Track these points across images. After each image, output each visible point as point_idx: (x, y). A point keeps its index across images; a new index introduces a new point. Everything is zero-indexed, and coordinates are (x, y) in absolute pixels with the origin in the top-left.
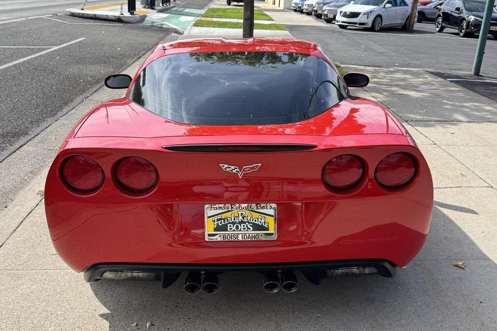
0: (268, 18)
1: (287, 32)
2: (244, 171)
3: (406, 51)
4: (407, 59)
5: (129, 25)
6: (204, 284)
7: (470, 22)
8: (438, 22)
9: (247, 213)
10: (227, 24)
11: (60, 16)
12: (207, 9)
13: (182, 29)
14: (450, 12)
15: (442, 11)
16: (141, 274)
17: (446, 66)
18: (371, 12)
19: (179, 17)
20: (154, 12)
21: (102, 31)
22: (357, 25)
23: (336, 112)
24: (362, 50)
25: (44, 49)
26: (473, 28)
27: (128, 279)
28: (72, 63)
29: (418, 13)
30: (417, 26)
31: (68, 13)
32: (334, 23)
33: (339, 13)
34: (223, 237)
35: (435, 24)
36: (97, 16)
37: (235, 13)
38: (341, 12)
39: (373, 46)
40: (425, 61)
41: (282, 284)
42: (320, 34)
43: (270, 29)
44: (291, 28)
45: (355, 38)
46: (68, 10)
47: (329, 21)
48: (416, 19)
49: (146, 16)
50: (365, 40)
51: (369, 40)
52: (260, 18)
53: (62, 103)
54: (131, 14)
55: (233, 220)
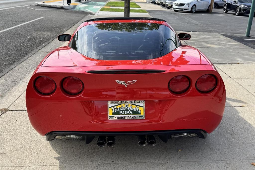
0: (138, 7)
1: (148, 14)
2: (128, 84)
3: (209, 23)
4: (211, 28)
5: (67, 10)
6: (107, 142)
7: (241, 8)
8: (225, 8)
9: (129, 105)
10: (117, 10)
11: (32, 6)
12: (108, 2)
13: (95, 12)
14: (231, 3)
15: (226, 3)
16: (75, 137)
17: (231, 32)
18: (190, 3)
19: (93, 6)
20: (81, 4)
21: (53, 13)
22: (183, 10)
23: (174, 54)
24: (186, 23)
25: (21, 23)
26: (243, 11)
27: (68, 139)
28: (34, 30)
29: (214, 4)
30: (214, 10)
31: (36, 4)
32: (172, 9)
33: (174, 4)
34: (117, 118)
35: (223, 9)
36: (51, 6)
37: (121, 4)
38: (175, 4)
39: (192, 21)
40: (220, 29)
41: (148, 141)
42: (164, 15)
43: (139, 12)
44: (150, 12)
45: (182, 17)
46: (36, 3)
47: (169, 8)
48: (213, 7)
49: (76, 6)
50: (187, 17)
51: (189, 18)
52: (134, 7)
53: (25, 53)
54: (69, 5)
55: (122, 109)
